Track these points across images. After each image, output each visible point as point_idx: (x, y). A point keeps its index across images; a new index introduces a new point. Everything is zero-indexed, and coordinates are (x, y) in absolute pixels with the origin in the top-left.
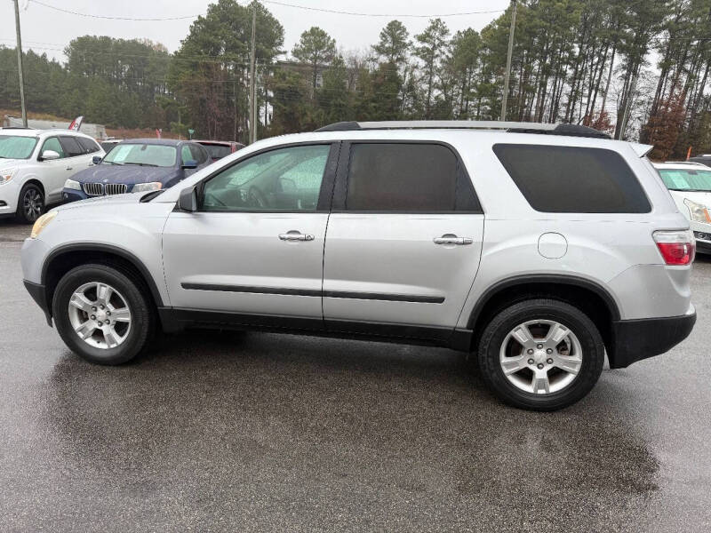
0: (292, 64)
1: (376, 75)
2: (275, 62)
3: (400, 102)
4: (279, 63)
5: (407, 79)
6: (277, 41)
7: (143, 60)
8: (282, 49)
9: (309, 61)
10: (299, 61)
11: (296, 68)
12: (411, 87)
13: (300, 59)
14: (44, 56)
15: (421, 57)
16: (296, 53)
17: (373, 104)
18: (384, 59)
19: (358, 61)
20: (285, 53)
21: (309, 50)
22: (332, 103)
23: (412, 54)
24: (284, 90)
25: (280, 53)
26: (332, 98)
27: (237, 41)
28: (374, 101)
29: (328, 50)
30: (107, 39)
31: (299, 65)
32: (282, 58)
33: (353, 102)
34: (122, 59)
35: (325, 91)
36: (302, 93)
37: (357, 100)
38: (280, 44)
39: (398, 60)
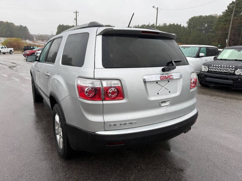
7: (212, 21)
30: (201, 16)
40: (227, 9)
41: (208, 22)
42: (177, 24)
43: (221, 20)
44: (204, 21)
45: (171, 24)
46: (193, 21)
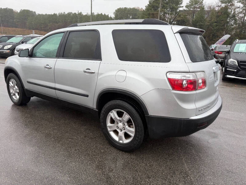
0: (185, 10)
1: (218, 12)
2: (178, 11)
3: (228, 22)
4: (180, 11)
5: (232, 13)
6: (180, 3)
7: (136, 14)
8: (182, 5)
9: (192, 9)
10: (187, 9)
11: (186, 12)
12: (234, 16)
13: (188, 8)
14: (108, 15)
15: (242, 3)
16: (187, 7)
17: (215, 24)
18: (223, 5)
19: (212, 7)
20: (183, 7)
21: (192, 5)
22: (198, 24)
23: (237, 2)
24: (179, 21)
25: (181, 7)
26: (198, 22)
27: (164, 4)
28: (215, 23)
29: (200, 4)
30: (126, 8)
31: (188, 11)
32: (181, 9)
33: (207, 23)
34: (130, 14)
35: (196, 20)
36: (186, 21)
37: (208, 23)
38: (181, 4)
39: (231, 5)
40: (149, 3)
41: (132, 14)
42: (105, 14)
43: (144, 13)
44: (129, 13)
45: (99, 13)
46: (119, 13)
